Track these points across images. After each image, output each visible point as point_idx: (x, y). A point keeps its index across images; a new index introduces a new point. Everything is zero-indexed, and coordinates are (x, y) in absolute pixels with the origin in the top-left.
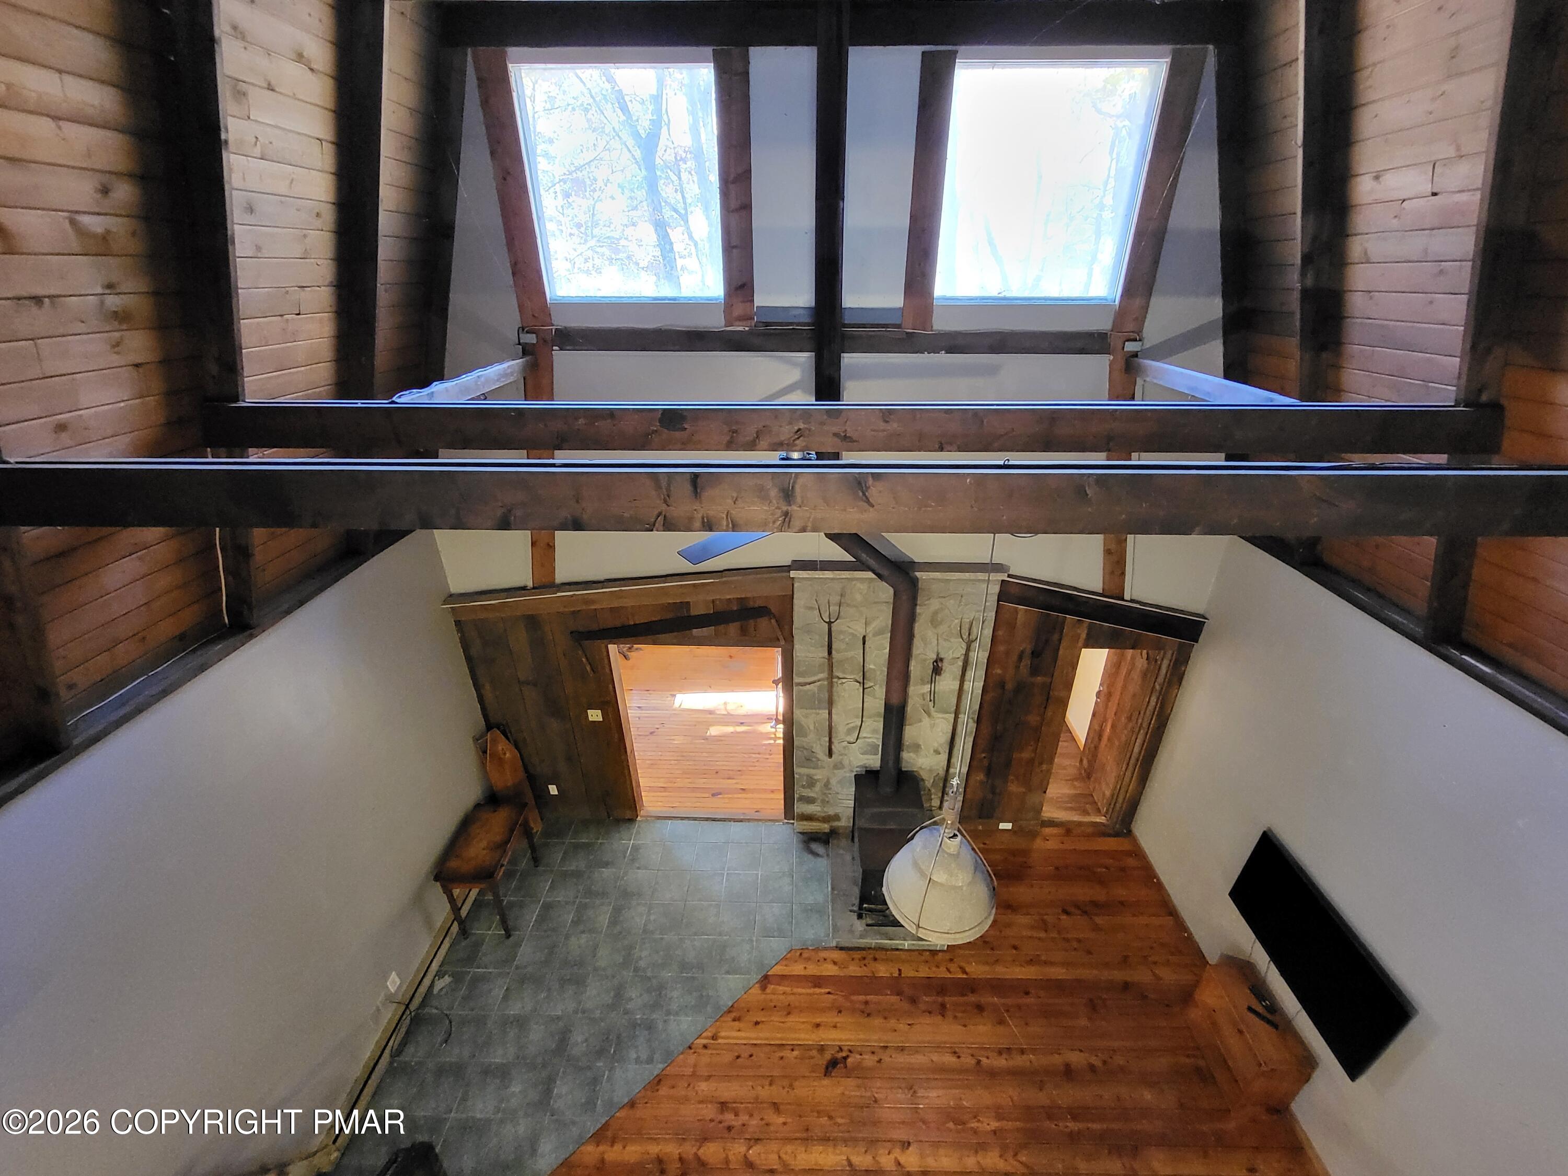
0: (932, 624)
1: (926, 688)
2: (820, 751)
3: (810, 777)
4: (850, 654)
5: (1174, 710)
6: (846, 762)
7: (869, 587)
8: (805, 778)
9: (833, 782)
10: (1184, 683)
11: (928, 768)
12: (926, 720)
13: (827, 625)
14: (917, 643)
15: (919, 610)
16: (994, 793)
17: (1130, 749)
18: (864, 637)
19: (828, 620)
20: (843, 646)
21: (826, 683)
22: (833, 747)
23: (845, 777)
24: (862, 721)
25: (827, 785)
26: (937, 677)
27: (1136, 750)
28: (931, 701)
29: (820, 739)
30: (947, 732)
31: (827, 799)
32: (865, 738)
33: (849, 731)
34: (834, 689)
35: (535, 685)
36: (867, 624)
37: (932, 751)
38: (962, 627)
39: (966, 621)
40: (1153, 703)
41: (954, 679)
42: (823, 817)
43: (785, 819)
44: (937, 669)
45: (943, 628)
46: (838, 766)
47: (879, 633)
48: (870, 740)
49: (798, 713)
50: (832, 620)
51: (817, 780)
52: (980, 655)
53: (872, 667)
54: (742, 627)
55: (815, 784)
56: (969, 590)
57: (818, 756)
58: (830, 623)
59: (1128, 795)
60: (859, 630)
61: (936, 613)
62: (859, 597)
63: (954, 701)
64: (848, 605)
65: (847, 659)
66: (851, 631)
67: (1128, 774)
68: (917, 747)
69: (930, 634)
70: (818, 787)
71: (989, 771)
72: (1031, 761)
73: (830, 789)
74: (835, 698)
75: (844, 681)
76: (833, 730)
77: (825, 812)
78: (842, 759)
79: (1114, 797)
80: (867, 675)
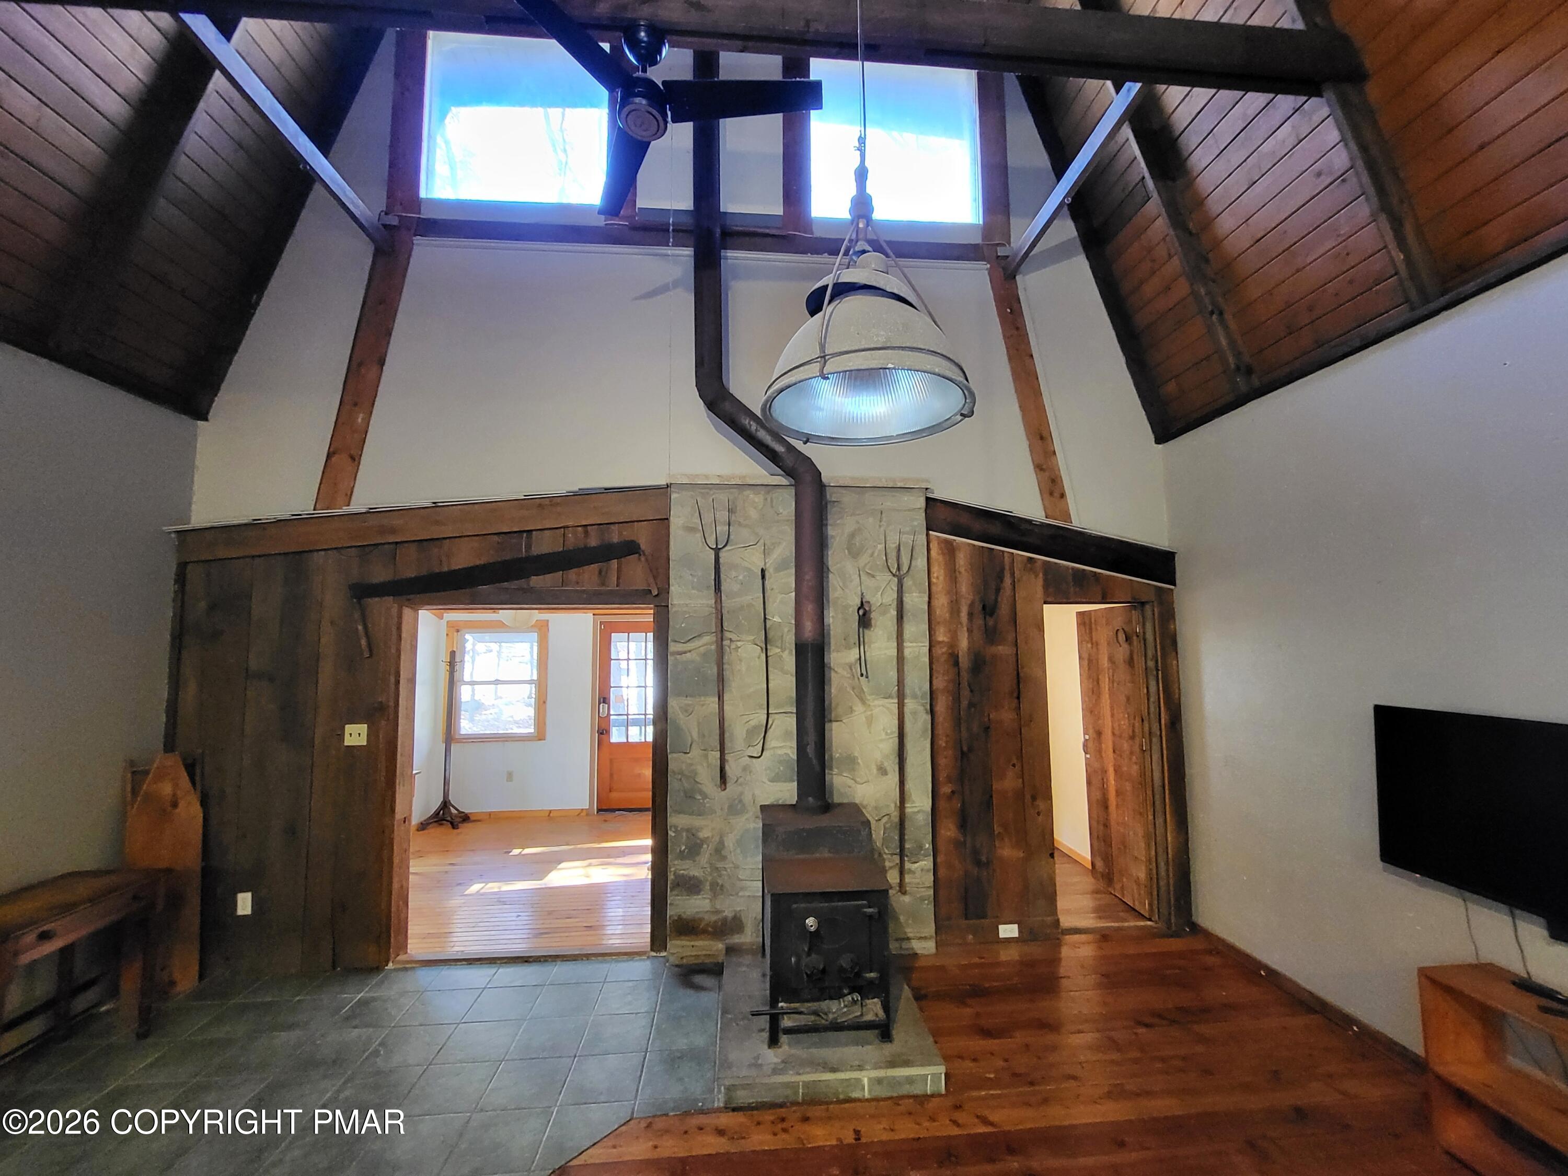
0: (850, 553)
1: (853, 654)
2: (706, 778)
3: (692, 833)
4: (747, 599)
5: (1183, 691)
6: (747, 798)
7: (766, 499)
8: (684, 834)
9: (730, 842)
10: (1179, 645)
11: (873, 804)
12: (859, 708)
13: (713, 552)
14: (834, 581)
15: (831, 531)
16: (978, 863)
17: (1149, 780)
18: (763, 571)
19: (714, 547)
20: (736, 587)
21: (713, 647)
22: (727, 768)
23: (747, 830)
24: (768, 714)
25: (719, 850)
26: (866, 631)
27: (1157, 775)
28: (862, 675)
29: (706, 757)
30: (892, 733)
31: (720, 882)
32: (774, 748)
33: (751, 733)
34: (726, 657)
35: (271, 679)
36: (766, 553)
37: (875, 771)
38: (889, 556)
39: (892, 546)
40: (1153, 689)
41: (889, 639)
42: (714, 925)
43: (652, 950)
44: (865, 621)
45: (864, 559)
46: (735, 808)
47: (781, 567)
48: (780, 752)
49: (674, 704)
50: (719, 547)
51: (703, 841)
52: (916, 600)
53: (777, 619)
54: (600, 572)
55: (701, 846)
56: (889, 504)
57: (704, 789)
58: (717, 551)
59: (1170, 856)
60: (755, 560)
61: (852, 536)
62: (753, 514)
63: (893, 674)
64: (740, 524)
65: (742, 607)
66: (746, 564)
67: (1160, 821)
68: (851, 762)
69: (850, 567)
70: (704, 858)
71: (963, 824)
72: (1019, 795)
73: (724, 858)
74: (727, 673)
75: (739, 644)
76: (727, 735)
77: (717, 912)
78: (742, 794)
79: (1154, 878)
80: (771, 635)
